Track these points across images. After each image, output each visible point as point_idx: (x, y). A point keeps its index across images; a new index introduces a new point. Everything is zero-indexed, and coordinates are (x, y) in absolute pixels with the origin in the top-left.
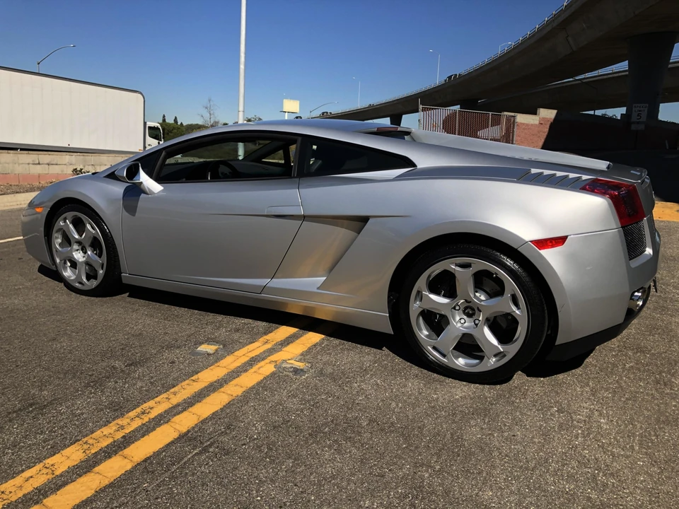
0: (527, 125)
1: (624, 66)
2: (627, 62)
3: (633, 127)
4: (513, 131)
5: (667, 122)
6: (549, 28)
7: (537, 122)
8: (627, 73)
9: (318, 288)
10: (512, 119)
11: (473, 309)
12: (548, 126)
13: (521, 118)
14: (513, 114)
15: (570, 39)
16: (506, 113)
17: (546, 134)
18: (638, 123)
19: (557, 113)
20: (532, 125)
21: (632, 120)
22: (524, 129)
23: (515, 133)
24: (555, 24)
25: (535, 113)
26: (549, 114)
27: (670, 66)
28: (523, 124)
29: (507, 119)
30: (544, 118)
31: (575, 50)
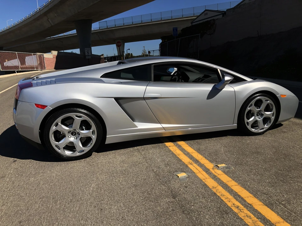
0: (48, 58)
1: (74, 32)
2: (75, 30)
3: (87, 57)
4: (44, 61)
5: (96, 55)
6: (39, 15)
7: (52, 57)
8: (76, 34)
10: (42, 56)
13: (46, 55)
14: (42, 54)
15: (49, 20)
16: (38, 53)
18: (88, 56)
19: (58, 53)
20: (50, 58)
21: (86, 55)
22: (47, 60)
23: (45, 63)
24: (42, 13)
26: (55, 53)
27: (92, 32)
28: (46, 58)
29: (40, 57)
30: (54, 55)
31: (53, 25)
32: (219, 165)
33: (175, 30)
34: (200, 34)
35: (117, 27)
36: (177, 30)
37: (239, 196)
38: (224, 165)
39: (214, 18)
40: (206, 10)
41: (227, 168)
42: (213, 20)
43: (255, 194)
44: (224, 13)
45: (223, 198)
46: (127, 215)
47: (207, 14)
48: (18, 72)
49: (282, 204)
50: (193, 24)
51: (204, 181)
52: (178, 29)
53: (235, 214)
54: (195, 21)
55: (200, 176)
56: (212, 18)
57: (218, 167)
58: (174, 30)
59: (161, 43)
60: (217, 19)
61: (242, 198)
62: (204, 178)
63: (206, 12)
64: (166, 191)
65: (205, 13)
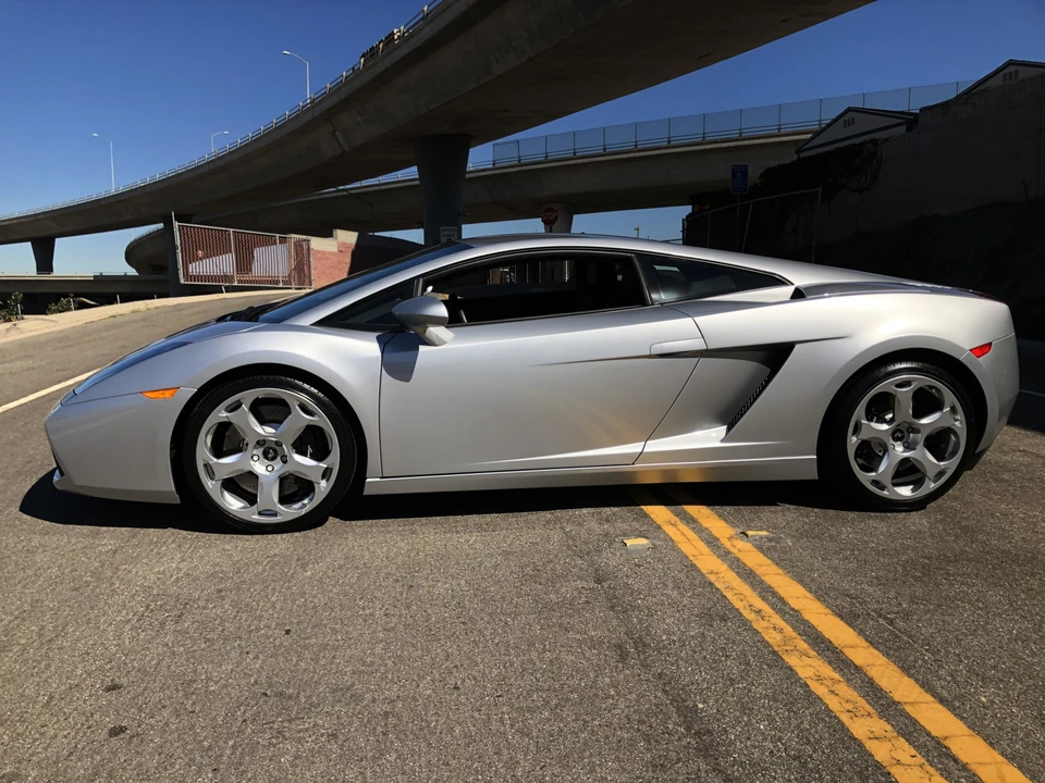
0: (323, 253)
1: (411, 173)
2: (415, 168)
4: (309, 261)
6: (308, 117)
7: (335, 249)
8: (418, 182)
9: (722, 441)
10: (304, 244)
11: (901, 431)
12: (350, 255)
13: (317, 244)
14: (304, 237)
15: (337, 133)
16: (293, 236)
17: (349, 265)
19: (359, 237)
20: (330, 253)
22: (320, 259)
23: (312, 265)
24: (317, 111)
25: (330, 235)
26: (348, 238)
27: (467, 176)
28: (318, 252)
29: (298, 245)
30: (344, 244)
31: (346, 149)
32: (750, 533)
33: (740, 172)
34: (820, 189)
35: (552, 161)
36: (745, 173)
37: (774, 594)
38: (765, 533)
39: (876, 136)
40: (849, 110)
41: (770, 540)
42: (874, 142)
43: (821, 594)
44: (910, 121)
45: (729, 595)
46: (469, 601)
47: (851, 122)
48: (229, 290)
49: (885, 618)
50: (802, 155)
51: (691, 558)
52: (750, 172)
53: (745, 623)
54: (810, 145)
55: (686, 549)
56: (867, 138)
57: (747, 535)
58: (734, 174)
59: (687, 216)
60: (886, 140)
61: (781, 599)
62: (696, 553)
63: (851, 115)
64: (581, 569)
65: (846, 117)
